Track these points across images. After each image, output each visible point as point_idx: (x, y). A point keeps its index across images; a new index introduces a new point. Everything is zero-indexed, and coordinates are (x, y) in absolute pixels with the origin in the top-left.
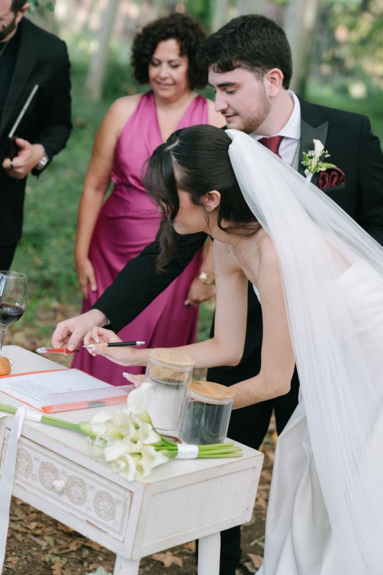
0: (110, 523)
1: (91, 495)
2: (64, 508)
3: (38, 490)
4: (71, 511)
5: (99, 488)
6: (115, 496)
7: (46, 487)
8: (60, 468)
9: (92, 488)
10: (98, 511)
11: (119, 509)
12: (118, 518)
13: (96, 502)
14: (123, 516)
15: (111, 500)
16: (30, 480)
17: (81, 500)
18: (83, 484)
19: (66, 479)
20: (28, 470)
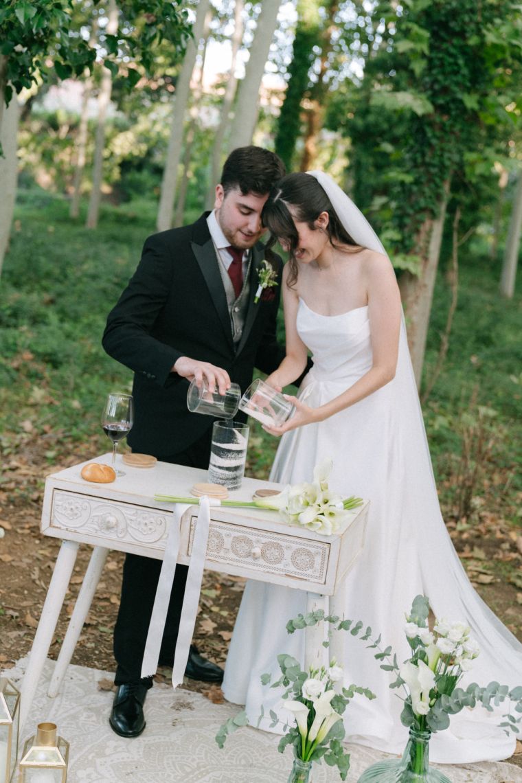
0: (309, 572)
1: (288, 554)
2: (262, 569)
3: (232, 560)
4: (268, 570)
5: (295, 547)
6: (313, 550)
7: (240, 556)
8: (253, 538)
9: (288, 548)
10: (296, 565)
11: (318, 560)
12: (317, 565)
13: (293, 558)
14: (322, 564)
15: (309, 553)
16: (222, 553)
17: (279, 560)
18: (278, 547)
19: (261, 546)
20: (220, 547)
